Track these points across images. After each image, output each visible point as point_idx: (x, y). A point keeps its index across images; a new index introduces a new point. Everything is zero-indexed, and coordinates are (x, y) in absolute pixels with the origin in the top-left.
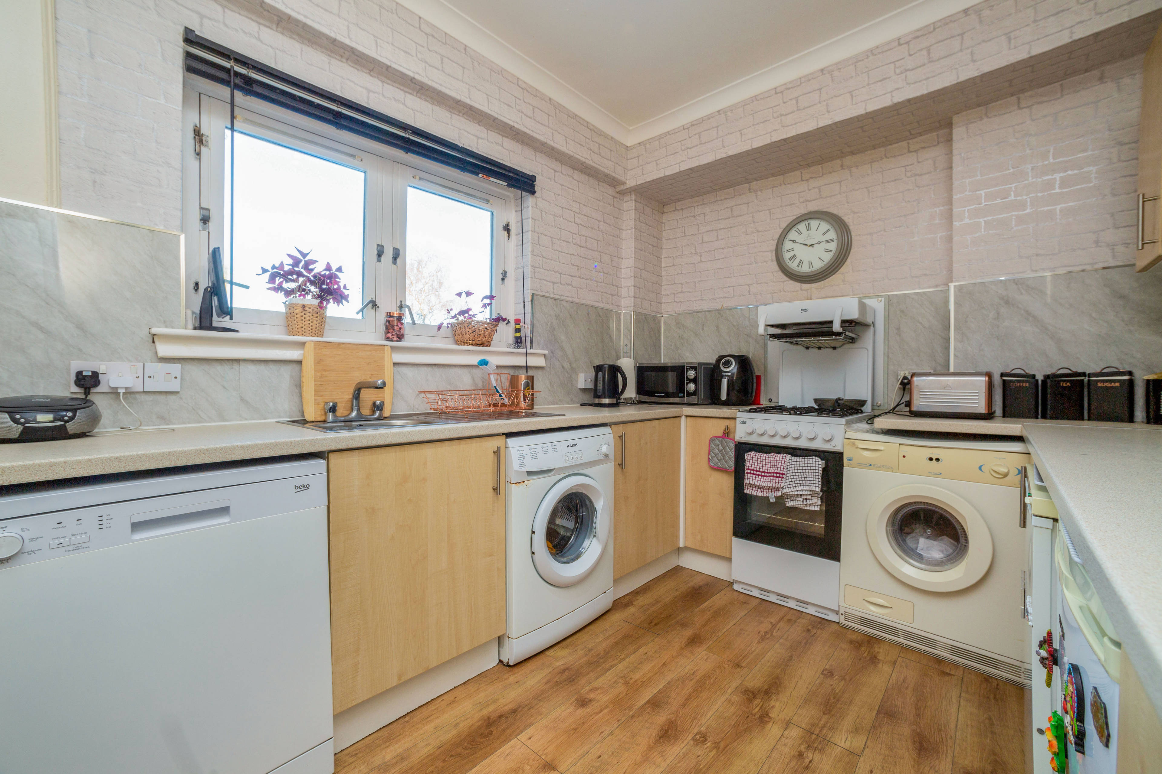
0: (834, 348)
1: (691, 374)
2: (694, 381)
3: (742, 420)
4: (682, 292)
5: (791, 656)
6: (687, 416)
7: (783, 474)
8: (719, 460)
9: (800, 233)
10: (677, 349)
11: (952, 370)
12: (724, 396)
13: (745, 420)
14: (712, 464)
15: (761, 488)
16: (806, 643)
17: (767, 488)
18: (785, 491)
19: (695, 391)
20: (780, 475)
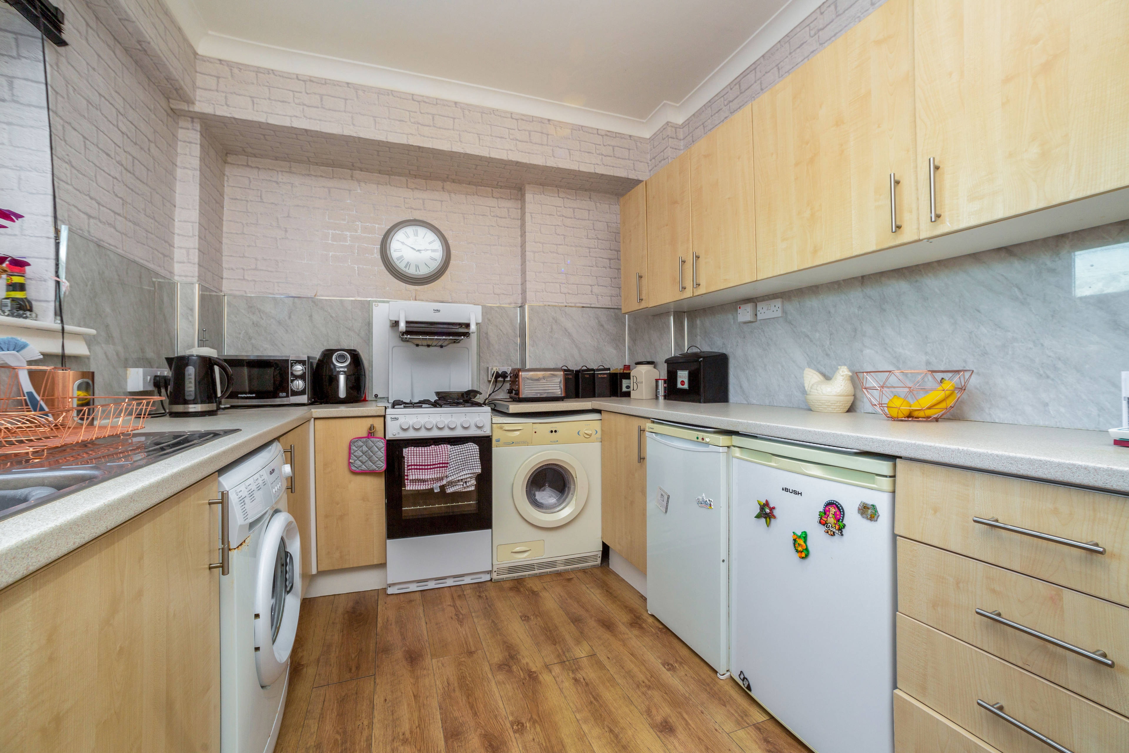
0: (442, 347)
1: (299, 369)
2: (302, 377)
3: (393, 416)
4: (256, 269)
5: (493, 622)
6: (315, 419)
7: (447, 463)
8: (363, 463)
9: (408, 237)
10: (250, 338)
11: (528, 367)
12: (342, 393)
13: (396, 416)
14: (353, 468)
15: (423, 481)
16: (490, 606)
17: (432, 480)
18: (450, 479)
19: (305, 389)
20: (445, 465)
